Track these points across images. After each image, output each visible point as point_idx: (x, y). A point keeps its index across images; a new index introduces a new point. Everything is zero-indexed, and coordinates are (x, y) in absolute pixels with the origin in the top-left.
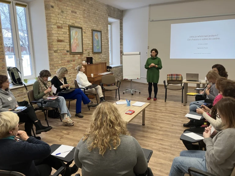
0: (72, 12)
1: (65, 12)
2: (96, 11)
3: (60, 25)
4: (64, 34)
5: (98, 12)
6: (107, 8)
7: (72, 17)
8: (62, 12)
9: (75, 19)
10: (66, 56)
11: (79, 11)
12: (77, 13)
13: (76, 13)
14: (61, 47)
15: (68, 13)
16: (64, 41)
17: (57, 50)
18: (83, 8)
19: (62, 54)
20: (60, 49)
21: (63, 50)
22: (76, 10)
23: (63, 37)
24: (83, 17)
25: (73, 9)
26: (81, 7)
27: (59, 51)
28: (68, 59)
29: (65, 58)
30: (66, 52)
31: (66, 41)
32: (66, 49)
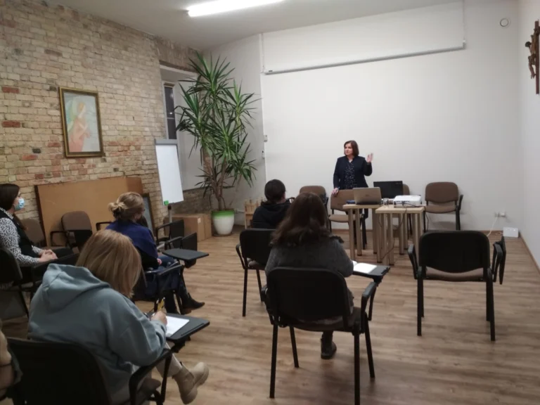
0: (48, 51)
1: (25, 53)
2: (123, 52)
3: (11, 84)
4: (24, 106)
5: (127, 53)
6: (156, 45)
7: (46, 65)
8: (18, 51)
9: (57, 70)
10: (30, 163)
11: (70, 50)
12: (64, 55)
13: (59, 54)
14: (14, 139)
15: (35, 54)
16: (23, 124)
17: (4, 147)
18: (82, 42)
19: (18, 157)
20: (12, 144)
21: (20, 146)
22: (61, 49)
23: (21, 116)
24: (83, 65)
25: (50, 45)
26: (75, 40)
27: (7, 151)
28: (38, 170)
29: (29, 168)
30: (30, 152)
31: (31, 124)
32: (31, 144)
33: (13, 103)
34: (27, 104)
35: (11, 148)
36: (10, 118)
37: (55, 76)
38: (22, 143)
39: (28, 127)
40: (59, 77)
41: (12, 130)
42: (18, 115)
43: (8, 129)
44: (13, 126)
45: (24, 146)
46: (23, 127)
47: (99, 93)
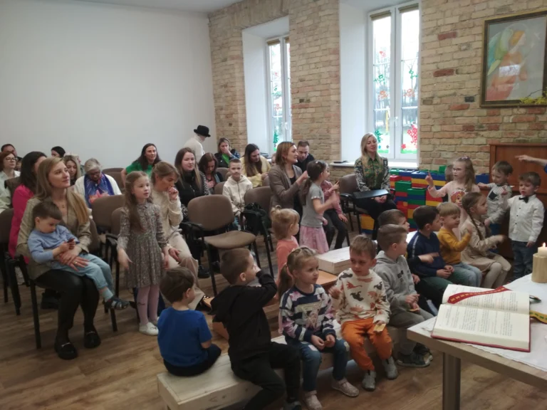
3: (447, 29)
4: (460, 50)
10: (460, 113)
14: (445, 88)
16: (457, 71)
17: (433, 98)
19: (447, 107)
20: (442, 93)
21: (450, 95)
23: (456, 62)
27: (436, 101)
28: (468, 121)
29: (456, 119)
30: (461, 101)
31: (466, 69)
32: (464, 92)
33: (447, 49)
34: (464, 47)
35: (441, 97)
36: (442, 66)
38: (453, 91)
39: (462, 74)
41: (444, 78)
42: (451, 62)
43: (439, 79)
44: (445, 75)
45: (455, 94)
46: (457, 73)
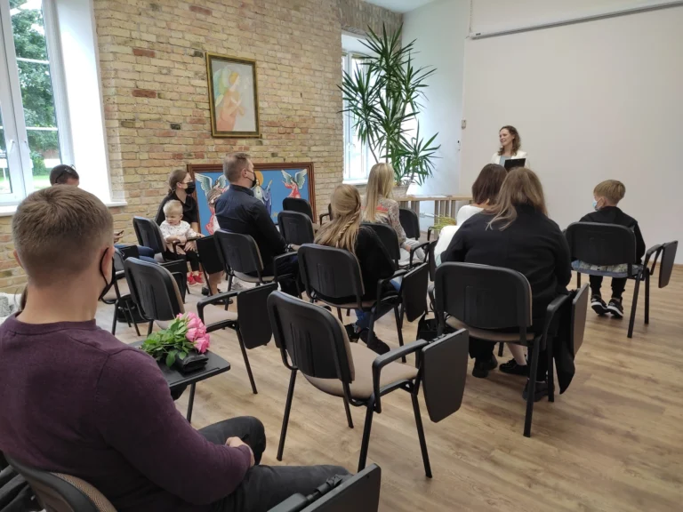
0: (193, 8)
2: (293, 12)
3: (145, 46)
4: (161, 73)
5: (298, 14)
7: (191, 25)
8: (154, 7)
9: (205, 32)
12: (213, 14)
14: (147, 111)
16: (159, 94)
17: (134, 120)
19: (151, 133)
20: (144, 116)
21: (155, 120)
22: (209, 5)
23: (157, 84)
25: (198, 1)
28: (176, 149)
29: (165, 146)
30: (168, 127)
31: (169, 95)
32: (170, 118)
33: (146, 68)
34: (165, 71)
35: (144, 121)
36: (142, 86)
37: (202, 39)
38: (157, 116)
39: (165, 99)
40: (207, 41)
41: (146, 100)
42: (152, 83)
43: (140, 99)
44: (146, 96)
45: (159, 120)
46: (160, 98)
47: (258, 63)
